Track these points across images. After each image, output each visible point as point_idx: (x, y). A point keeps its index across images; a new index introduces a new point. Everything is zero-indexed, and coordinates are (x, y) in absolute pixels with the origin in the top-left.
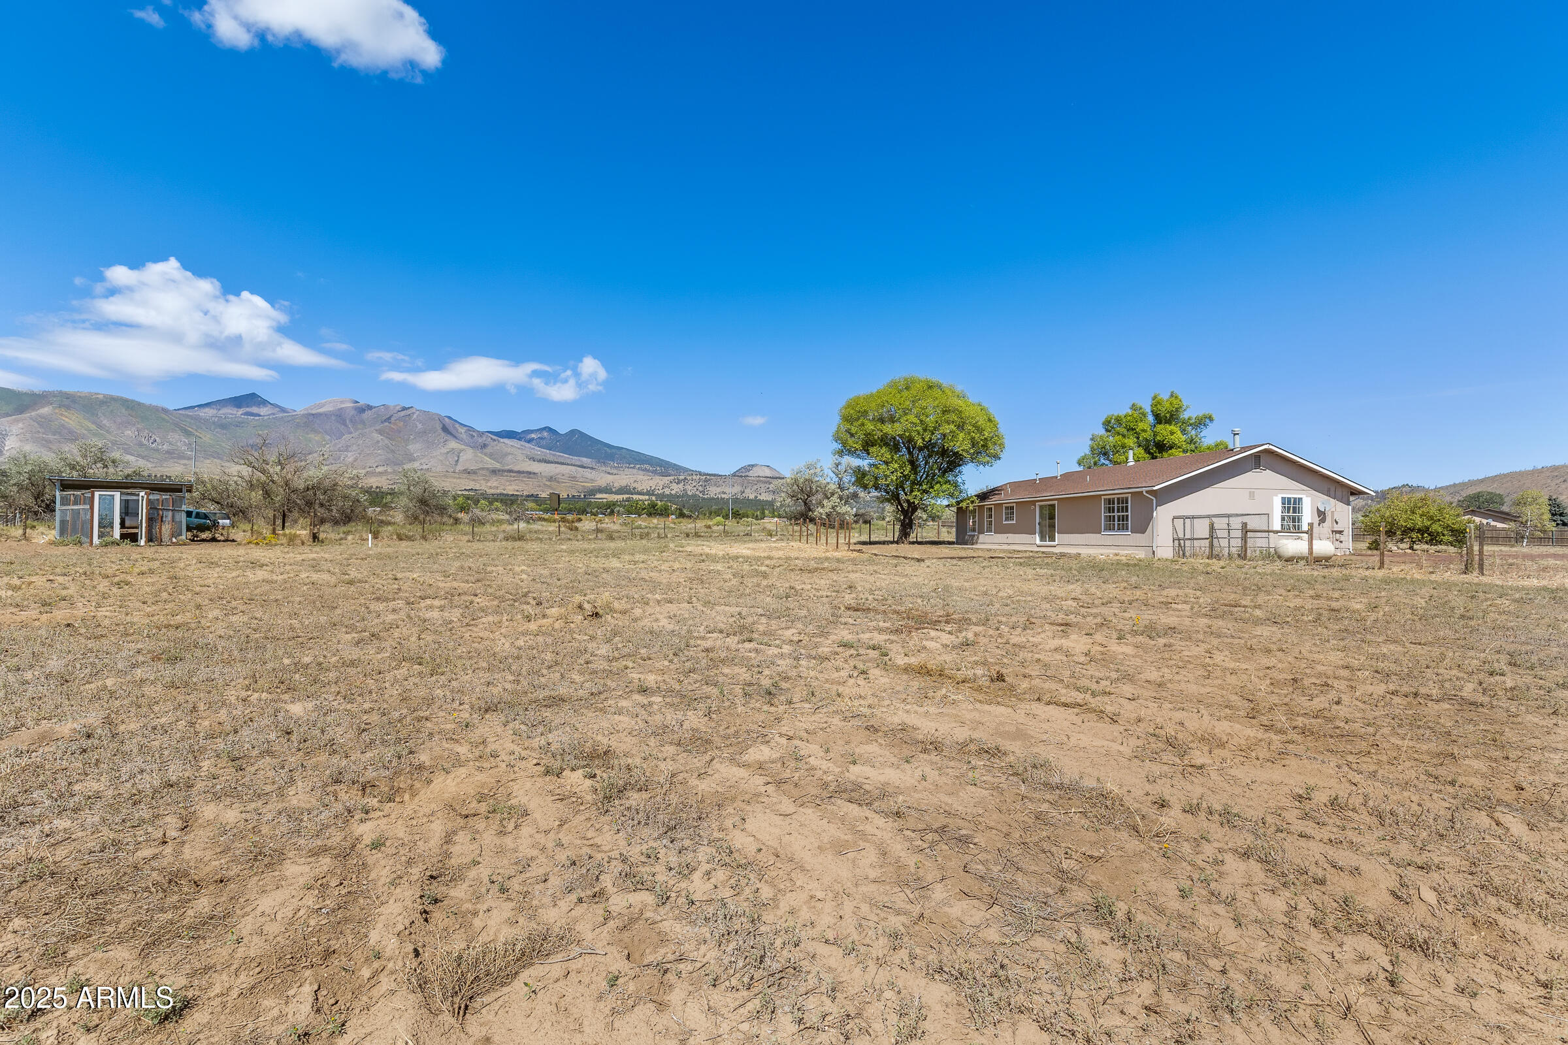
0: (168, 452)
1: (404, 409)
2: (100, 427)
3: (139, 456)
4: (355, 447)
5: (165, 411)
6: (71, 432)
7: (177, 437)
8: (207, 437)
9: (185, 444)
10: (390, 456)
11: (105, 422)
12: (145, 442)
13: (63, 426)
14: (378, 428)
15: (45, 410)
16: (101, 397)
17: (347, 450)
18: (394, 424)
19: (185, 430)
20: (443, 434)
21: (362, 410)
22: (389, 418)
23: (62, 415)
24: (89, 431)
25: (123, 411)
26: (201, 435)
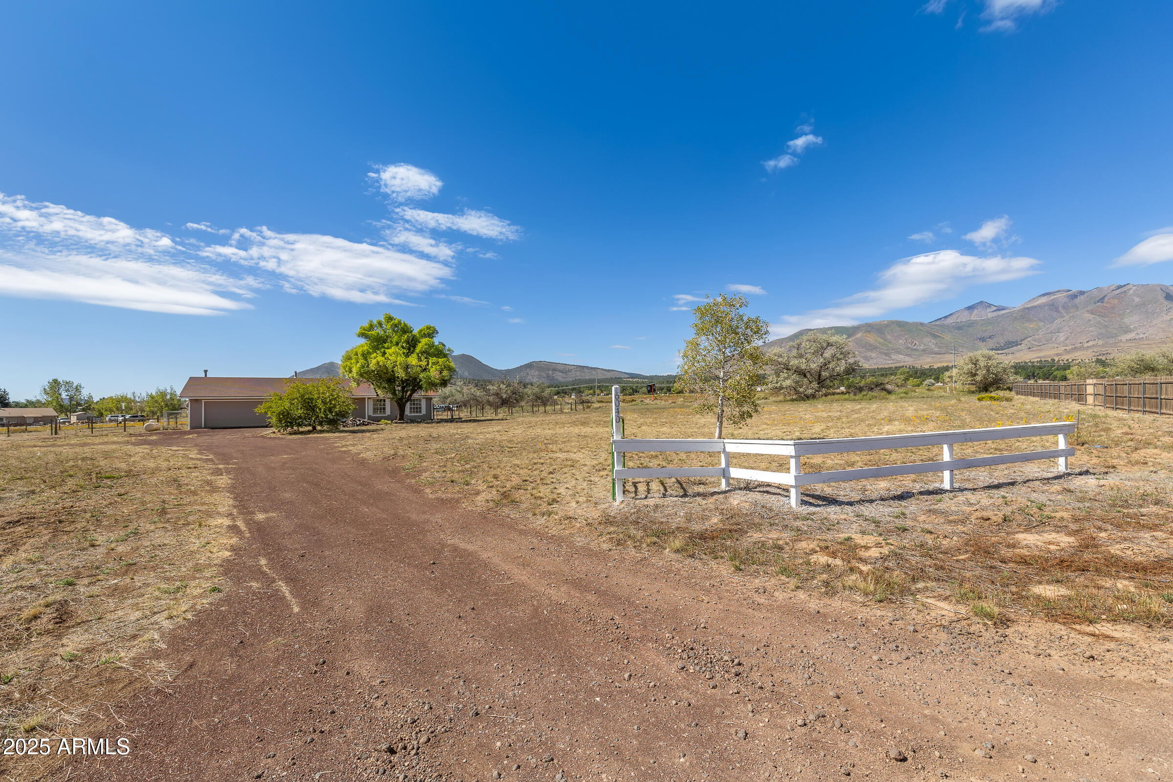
0: (923, 350)
1: (1121, 287)
3: (906, 355)
4: (1066, 328)
5: (922, 324)
6: (871, 345)
7: (929, 340)
8: (948, 337)
9: (934, 344)
10: (1103, 331)
11: (888, 337)
12: (910, 346)
13: (868, 342)
14: (1089, 308)
15: (859, 335)
16: (886, 322)
17: (1059, 332)
18: (1108, 303)
19: (934, 334)
20: (1166, 302)
21: (1075, 296)
22: (1103, 298)
23: (866, 336)
24: (880, 343)
25: (898, 329)
26: (944, 337)
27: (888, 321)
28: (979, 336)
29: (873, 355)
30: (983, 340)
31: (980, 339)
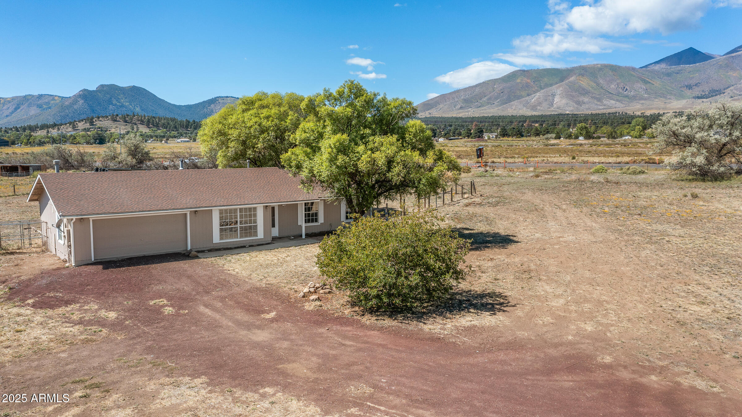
0: (634, 96)
2: (598, 84)
3: (617, 100)
5: (633, 69)
6: (584, 89)
7: (639, 85)
8: (657, 83)
9: (644, 90)
11: (601, 81)
12: (621, 91)
13: (580, 86)
15: (572, 79)
16: (599, 66)
19: (644, 80)
23: (580, 80)
24: (592, 87)
25: (610, 73)
26: (654, 83)
27: (601, 65)
28: (686, 84)
29: (586, 100)
30: (689, 87)
31: (687, 86)
